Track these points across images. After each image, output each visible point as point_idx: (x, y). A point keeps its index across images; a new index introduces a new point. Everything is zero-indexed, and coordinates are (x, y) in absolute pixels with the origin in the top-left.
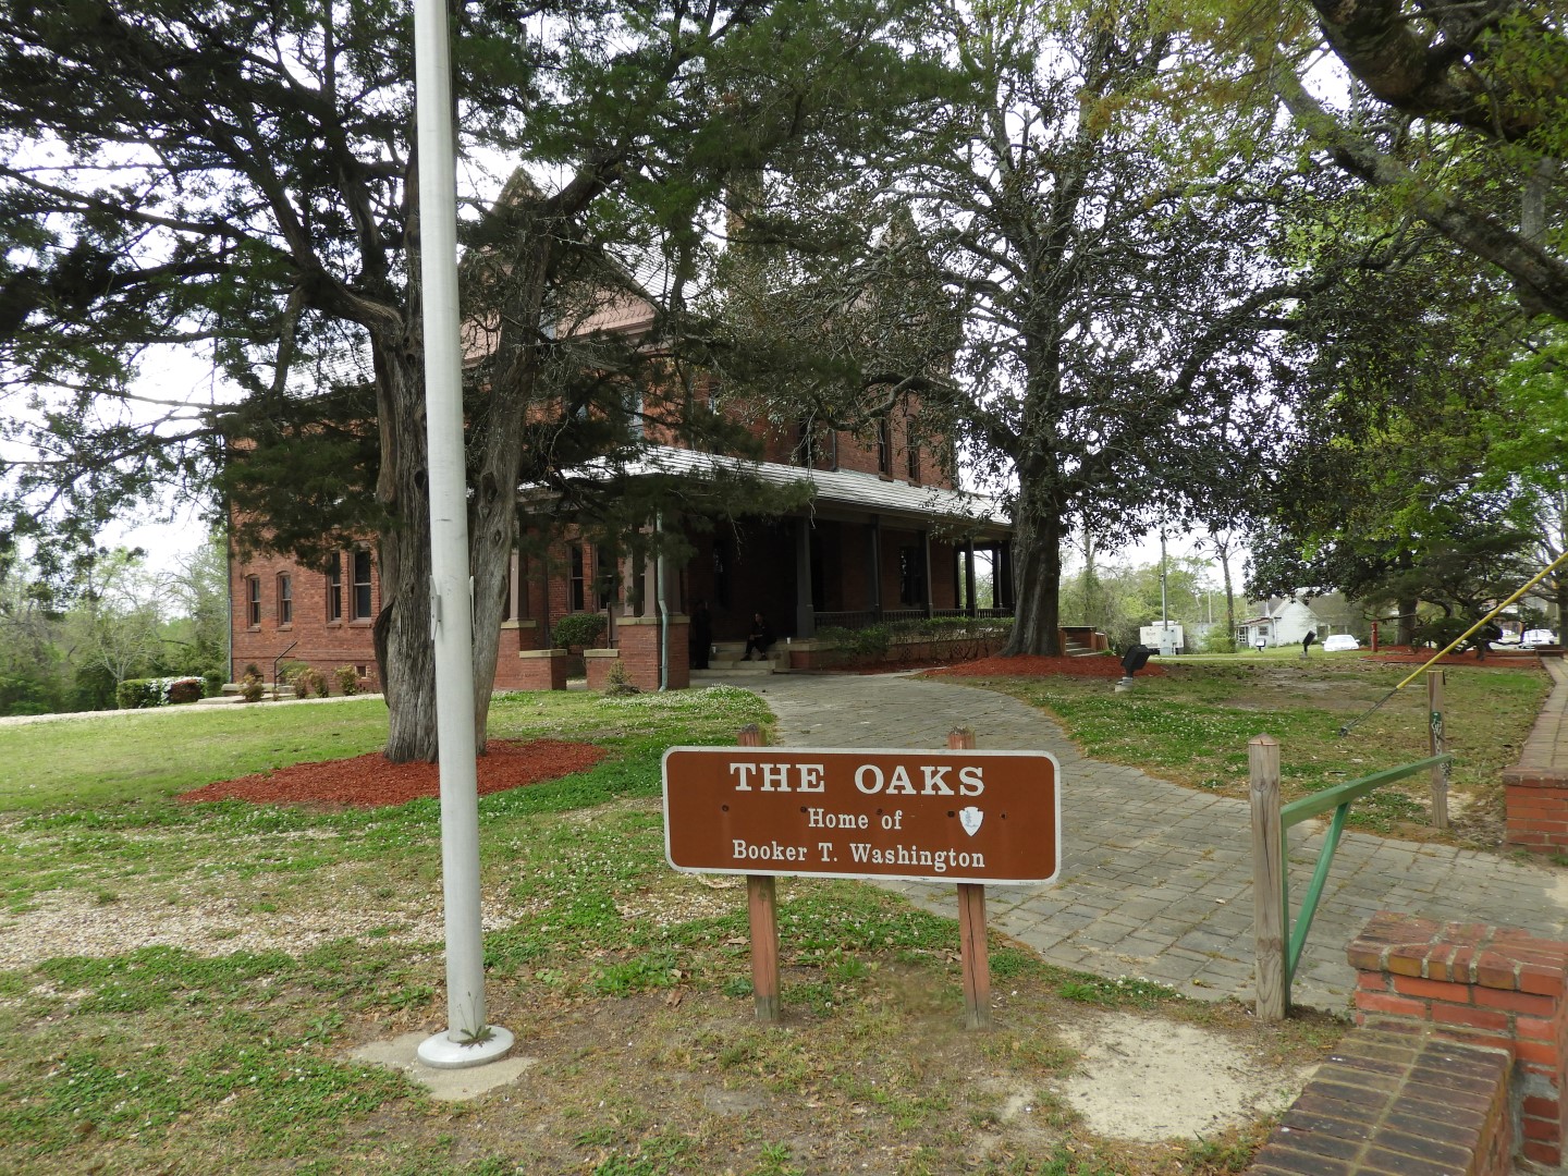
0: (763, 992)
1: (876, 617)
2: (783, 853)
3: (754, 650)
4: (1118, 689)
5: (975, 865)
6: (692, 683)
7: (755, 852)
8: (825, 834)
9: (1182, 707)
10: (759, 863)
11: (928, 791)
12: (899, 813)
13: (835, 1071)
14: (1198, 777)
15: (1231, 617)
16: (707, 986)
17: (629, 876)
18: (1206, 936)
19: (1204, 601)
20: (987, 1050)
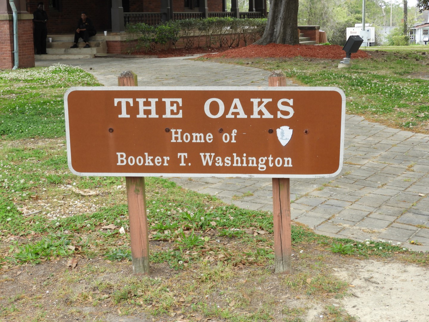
0: (139, 255)
1: (168, 16)
2: (153, 161)
3: (81, 40)
4: (340, 66)
5: (286, 165)
6: (36, 64)
7: (133, 161)
8: (182, 147)
9: (384, 77)
10: (136, 169)
11: (255, 116)
12: (235, 131)
13: (192, 302)
14: (400, 121)
15: (405, 22)
16: (93, 255)
17: (23, 189)
18: (415, 216)
19: (387, 11)
20: (291, 283)
